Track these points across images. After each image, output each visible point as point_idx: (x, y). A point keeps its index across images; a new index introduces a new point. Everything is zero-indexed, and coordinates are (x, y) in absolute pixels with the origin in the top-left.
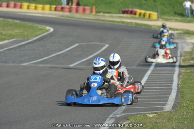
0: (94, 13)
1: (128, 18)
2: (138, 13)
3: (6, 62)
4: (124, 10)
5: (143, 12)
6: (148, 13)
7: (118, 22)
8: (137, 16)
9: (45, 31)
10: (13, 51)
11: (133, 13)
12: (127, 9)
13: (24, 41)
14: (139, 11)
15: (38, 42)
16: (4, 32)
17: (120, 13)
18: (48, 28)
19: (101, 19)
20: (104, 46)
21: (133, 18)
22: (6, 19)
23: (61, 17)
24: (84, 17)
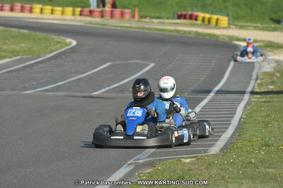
0: (137, 18)
1: (185, 25)
2: (200, 18)
3: (1, 90)
4: (180, 13)
5: (207, 16)
6: (215, 17)
7: (172, 31)
8: (199, 22)
9: (63, 45)
10: (14, 74)
11: (194, 17)
12: (184, 13)
13: (33, 59)
14: (201, 15)
15: (53, 61)
16: (5, 47)
17: (174, 18)
18: (68, 40)
19: (147, 26)
20: (148, 65)
21: (193, 25)
22: (8, 29)
23: (88, 25)
24: (121, 25)
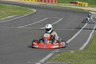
0: (57, 3)
1: (73, 6)
2: (78, 4)
3: (10, 26)
4: (71, 2)
5: (81, 3)
6: (83, 3)
7: (68, 8)
8: (78, 5)
9: (32, 11)
10: (15, 21)
11: (76, 3)
12: (73, 1)
13: (21, 16)
14: (79, 2)
15: (28, 17)
16: (12, 12)
17: (69, 3)
18: (33, 10)
19: (60, 6)
20: (60, 19)
21: (76, 6)
22: (13, 5)
23: (40, 5)
24: (52, 5)
